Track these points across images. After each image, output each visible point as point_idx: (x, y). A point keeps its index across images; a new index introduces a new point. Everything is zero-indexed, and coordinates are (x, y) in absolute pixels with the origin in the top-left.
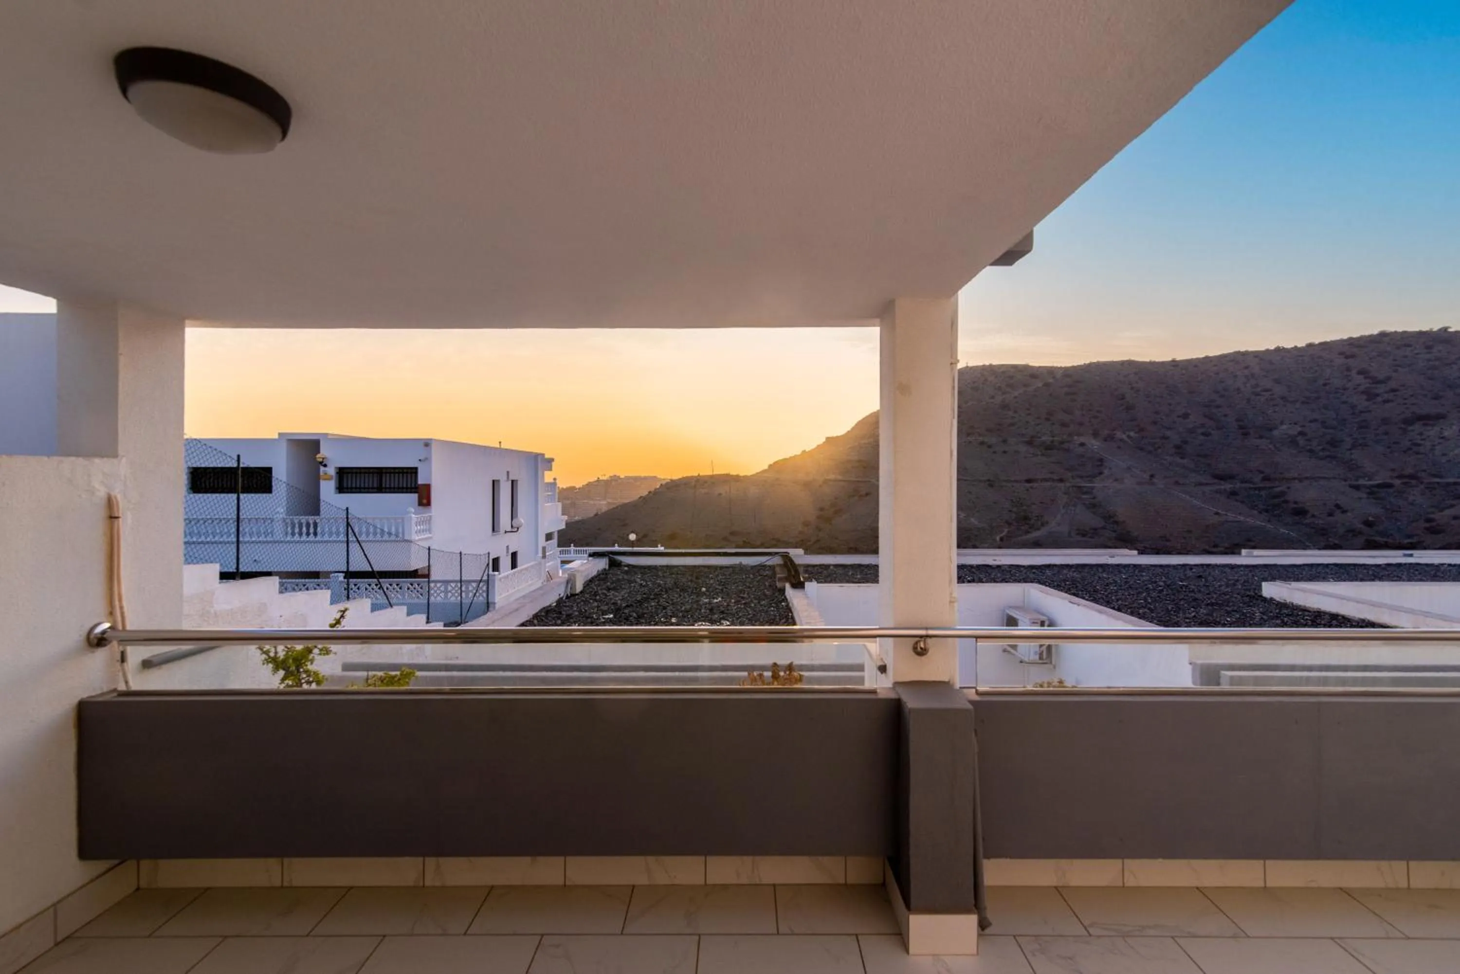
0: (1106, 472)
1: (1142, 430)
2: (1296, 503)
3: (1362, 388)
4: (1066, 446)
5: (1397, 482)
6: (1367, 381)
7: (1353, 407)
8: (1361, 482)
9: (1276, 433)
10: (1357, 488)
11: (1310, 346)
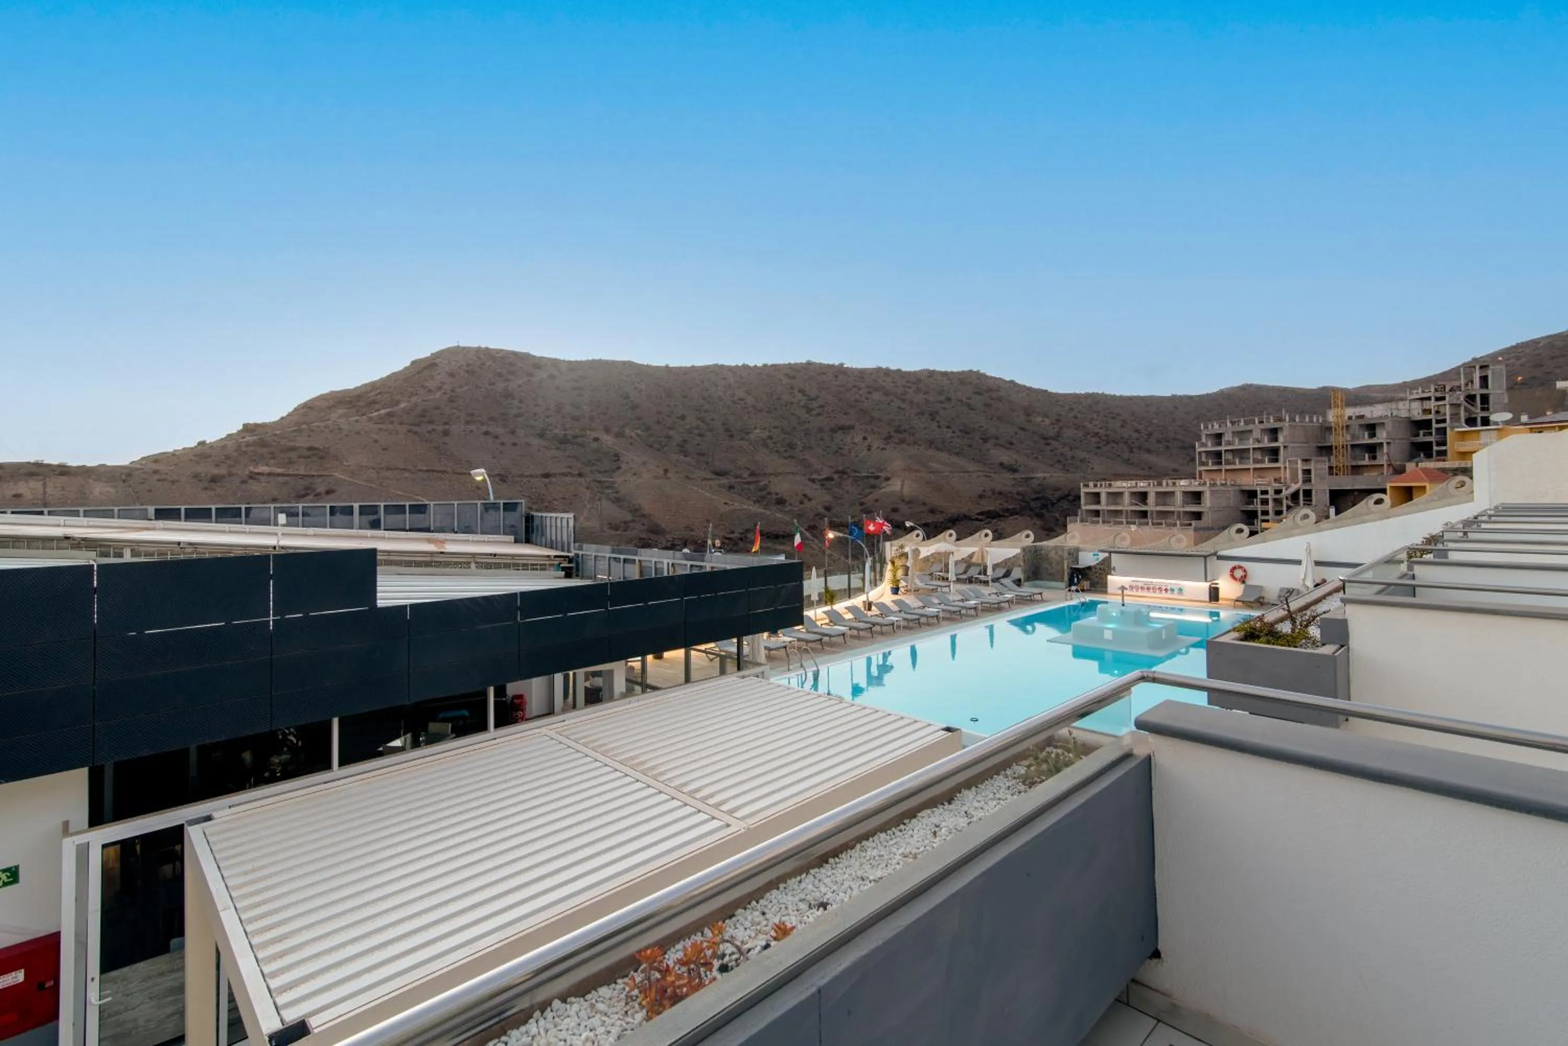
0: (624, 466)
1: (648, 429)
2: (777, 494)
3: (802, 403)
4: (579, 440)
5: (836, 476)
6: (805, 398)
7: (799, 418)
8: (814, 476)
9: (752, 436)
10: (813, 481)
11: (765, 366)
